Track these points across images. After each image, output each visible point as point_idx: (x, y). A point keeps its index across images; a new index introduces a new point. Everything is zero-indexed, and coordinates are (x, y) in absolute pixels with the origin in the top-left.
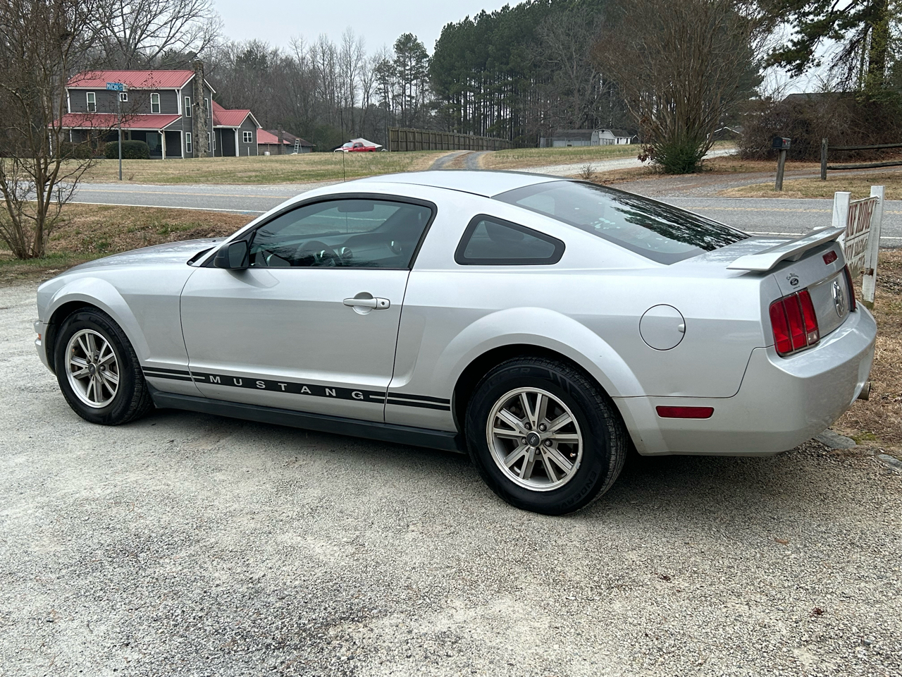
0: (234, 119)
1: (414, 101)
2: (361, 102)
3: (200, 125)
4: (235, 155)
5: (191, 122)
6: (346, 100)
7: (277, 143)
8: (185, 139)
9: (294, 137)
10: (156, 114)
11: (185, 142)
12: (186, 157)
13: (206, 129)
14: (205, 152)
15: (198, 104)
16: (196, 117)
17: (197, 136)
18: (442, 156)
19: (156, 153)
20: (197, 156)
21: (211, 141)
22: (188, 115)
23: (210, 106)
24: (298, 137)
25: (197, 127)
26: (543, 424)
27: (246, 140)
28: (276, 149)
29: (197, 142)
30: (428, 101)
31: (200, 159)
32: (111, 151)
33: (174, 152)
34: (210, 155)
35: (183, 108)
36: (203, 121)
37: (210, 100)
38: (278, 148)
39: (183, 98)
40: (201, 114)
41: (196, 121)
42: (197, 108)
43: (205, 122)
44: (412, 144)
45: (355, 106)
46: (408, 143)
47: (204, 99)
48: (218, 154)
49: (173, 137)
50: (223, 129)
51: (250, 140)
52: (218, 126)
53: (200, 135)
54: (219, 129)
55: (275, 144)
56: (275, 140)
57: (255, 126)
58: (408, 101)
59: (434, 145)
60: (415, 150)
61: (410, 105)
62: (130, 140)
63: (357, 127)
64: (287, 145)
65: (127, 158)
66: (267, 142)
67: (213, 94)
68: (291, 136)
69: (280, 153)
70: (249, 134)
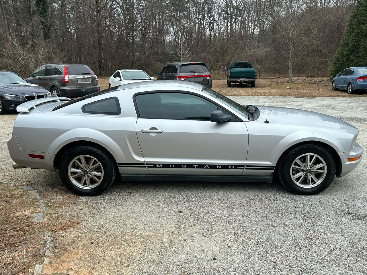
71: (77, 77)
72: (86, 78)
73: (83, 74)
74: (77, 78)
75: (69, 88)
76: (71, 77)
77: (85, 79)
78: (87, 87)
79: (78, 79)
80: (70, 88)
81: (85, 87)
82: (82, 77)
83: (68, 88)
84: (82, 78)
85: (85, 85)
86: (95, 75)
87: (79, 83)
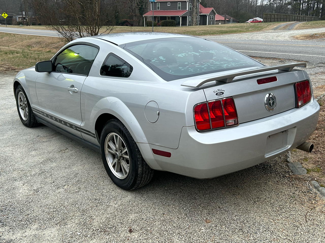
0: (207, 11)
1: (281, 2)
2: (260, 3)
3: (194, 14)
4: (206, 25)
5: (191, 13)
6: (254, 2)
7: (224, 20)
8: (188, 19)
9: (231, 17)
10: (179, 10)
11: (188, 20)
12: (188, 26)
13: (196, 15)
14: (195, 24)
15: (194, 6)
16: (193, 11)
17: (193, 18)
18: (282, 24)
19: (178, 25)
20: (192, 25)
21: (198, 19)
22: (190, 10)
23: (198, 7)
24: (232, 17)
25: (193, 15)
26: (121, 149)
27: (211, 19)
28: (223, 22)
29: (193, 20)
30: (287, 2)
31: (194, 26)
32: (163, 24)
33: (184, 24)
34: (197, 25)
35: (189, 7)
36: (195, 12)
37: (198, 4)
38: (224, 22)
39: (189, 4)
40: (195, 10)
41: (193, 12)
42: (193, 8)
43: (196, 13)
44: (273, 19)
45: (257, 5)
46: (272, 19)
47: (196, 4)
48: (200, 24)
49: (184, 18)
50: (203, 15)
51: (212, 19)
52: (201, 14)
53: (194, 18)
54: (201, 15)
55: (223, 20)
56: (223, 19)
57: (215, 14)
58: (279, 2)
59: (283, 19)
60: (274, 22)
61: (280, 4)
62: (170, 20)
63: (257, 13)
64: (228, 20)
65: (168, 26)
66: (220, 19)
67: (200, 2)
68: (229, 17)
69: (225, 23)
70: (212, 17)
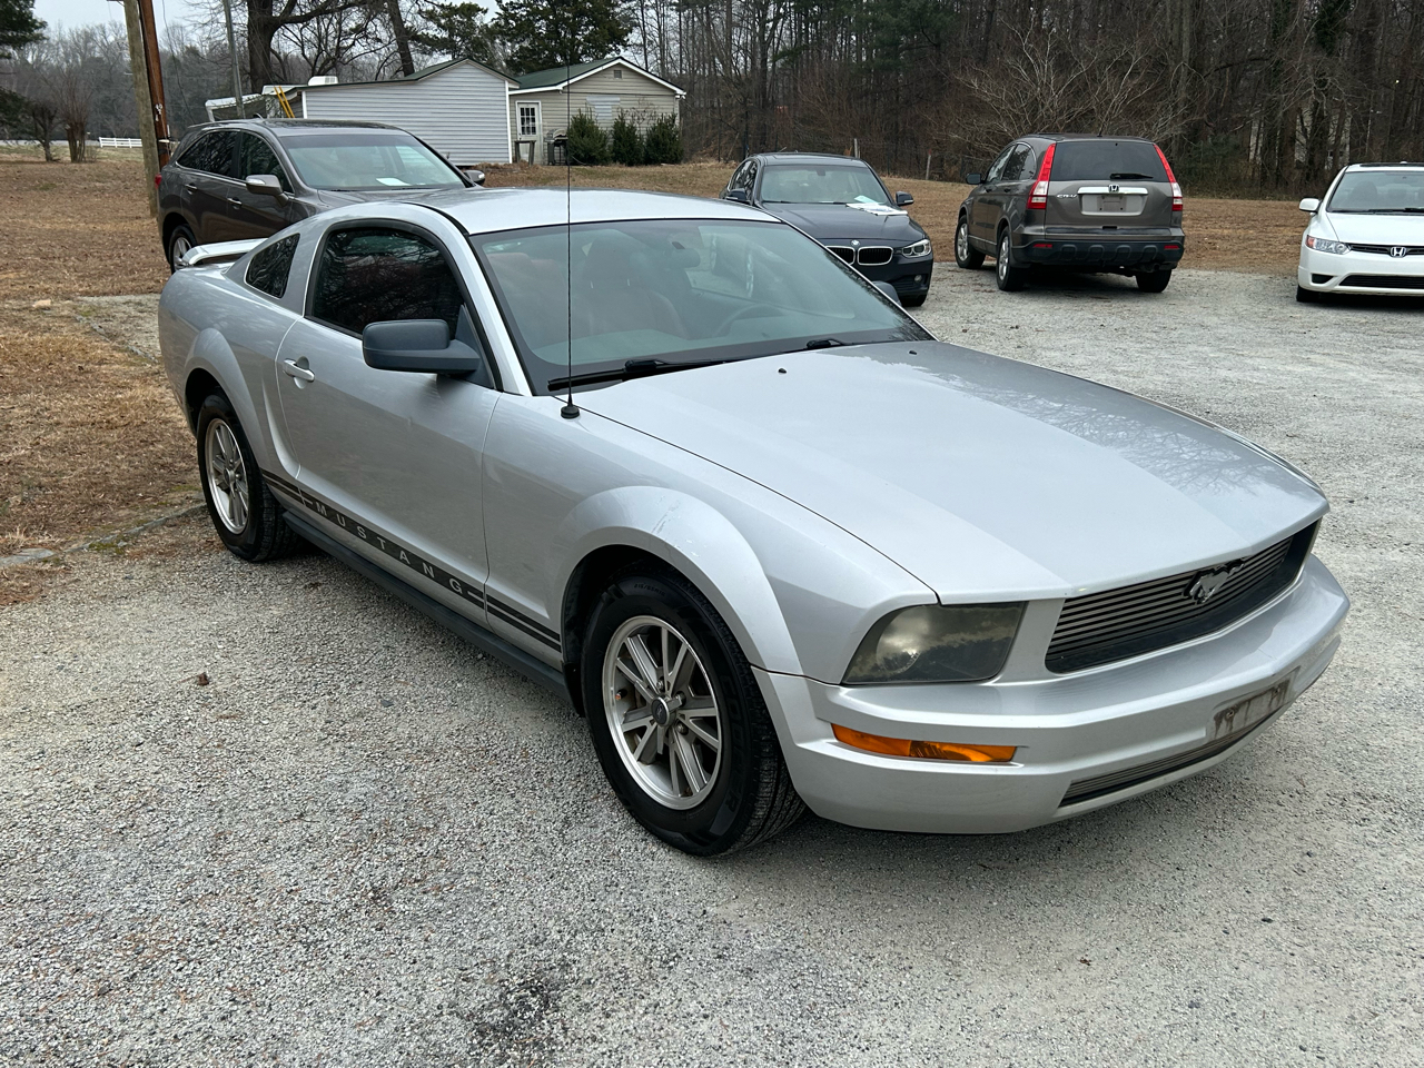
71: (1081, 191)
72: (1122, 195)
73: (1114, 177)
74: (1081, 195)
75: (1041, 231)
76: (1059, 188)
77: (1118, 199)
78: (1118, 234)
79: (1083, 198)
80: (1046, 231)
81: (1109, 235)
82: (1105, 190)
83: (1037, 231)
84: (1103, 195)
85: (1110, 224)
86: (1175, 185)
87: (1084, 213)
